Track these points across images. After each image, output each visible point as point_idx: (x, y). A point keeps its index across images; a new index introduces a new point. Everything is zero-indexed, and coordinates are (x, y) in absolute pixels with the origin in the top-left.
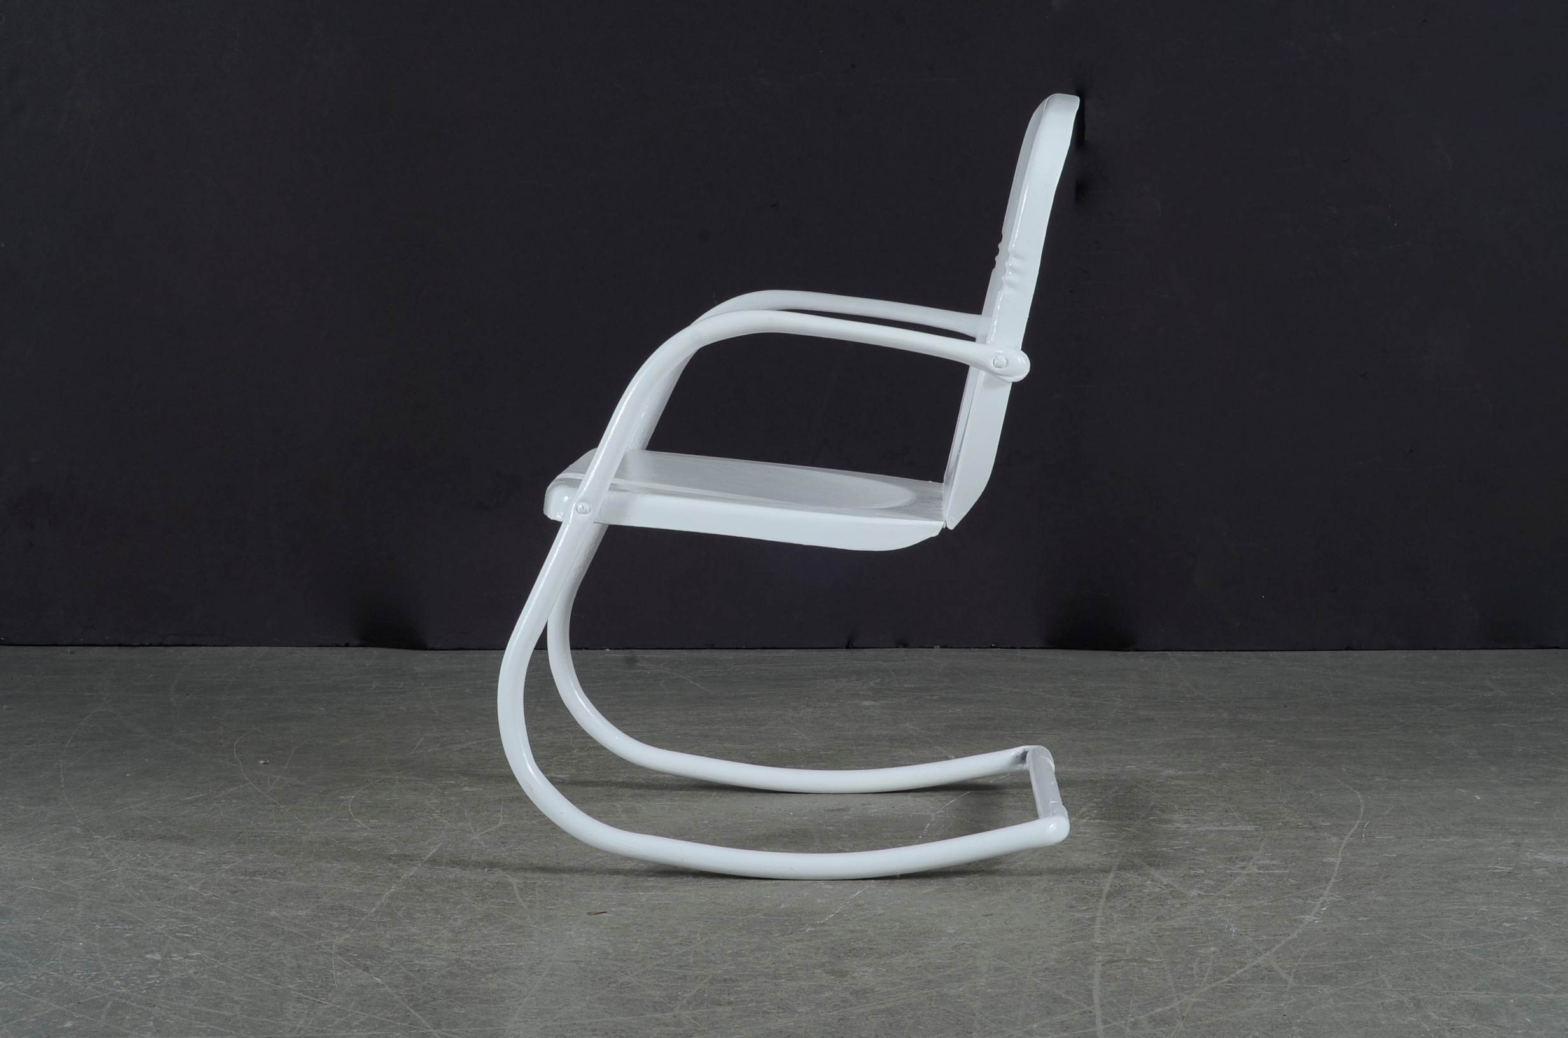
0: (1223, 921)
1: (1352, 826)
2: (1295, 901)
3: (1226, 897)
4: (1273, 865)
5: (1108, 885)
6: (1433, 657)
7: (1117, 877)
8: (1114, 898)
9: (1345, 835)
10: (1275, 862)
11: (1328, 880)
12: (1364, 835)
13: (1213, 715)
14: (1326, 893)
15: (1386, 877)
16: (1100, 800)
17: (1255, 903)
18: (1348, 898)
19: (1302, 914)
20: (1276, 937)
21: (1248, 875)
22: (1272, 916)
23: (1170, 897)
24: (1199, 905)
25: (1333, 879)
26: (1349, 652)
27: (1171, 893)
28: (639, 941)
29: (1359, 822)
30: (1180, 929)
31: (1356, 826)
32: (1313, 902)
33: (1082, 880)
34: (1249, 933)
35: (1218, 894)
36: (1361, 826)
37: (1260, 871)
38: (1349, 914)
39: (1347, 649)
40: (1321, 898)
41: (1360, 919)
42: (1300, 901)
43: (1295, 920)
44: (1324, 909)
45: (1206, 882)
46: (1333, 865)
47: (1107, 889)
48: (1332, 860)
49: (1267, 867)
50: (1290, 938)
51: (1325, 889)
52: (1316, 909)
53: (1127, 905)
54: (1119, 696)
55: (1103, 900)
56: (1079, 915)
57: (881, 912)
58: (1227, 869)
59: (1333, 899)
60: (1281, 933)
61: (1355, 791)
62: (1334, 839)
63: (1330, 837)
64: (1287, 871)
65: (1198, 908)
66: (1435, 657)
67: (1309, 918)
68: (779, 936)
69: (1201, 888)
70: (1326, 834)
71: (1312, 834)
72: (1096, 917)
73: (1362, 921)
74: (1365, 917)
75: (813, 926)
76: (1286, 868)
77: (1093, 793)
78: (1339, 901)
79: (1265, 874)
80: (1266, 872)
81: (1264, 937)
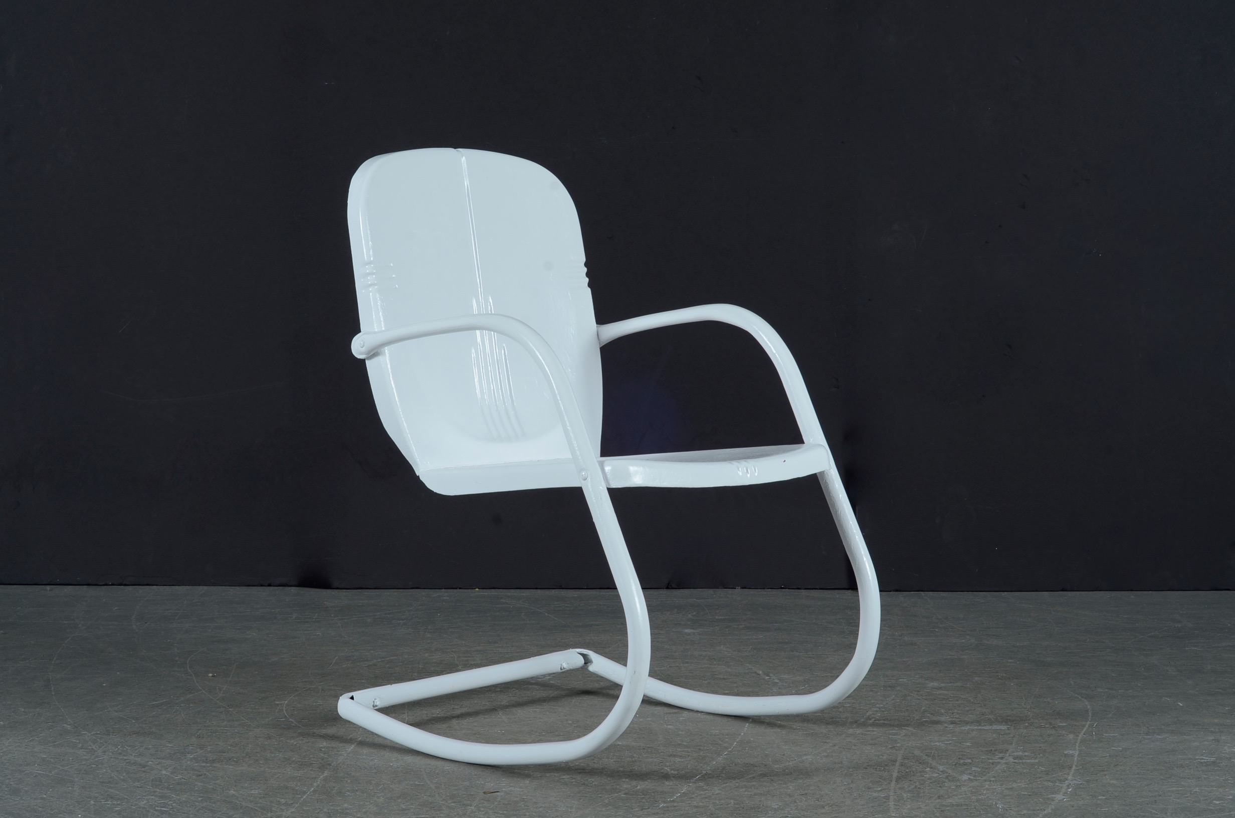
0: (991, 799)
1: (1084, 726)
2: (1046, 783)
3: (991, 781)
4: (1025, 756)
5: (896, 771)
6: (1132, 596)
7: (902, 765)
8: (902, 781)
9: (1079, 733)
10: (1026, 754)
11: (1070, 768)
12: (1094, 733)
13: (964, 641)
14: (1070, 777)
15: (1116, 766)
16: (882, 706)
17: (1015, 785)
18: (1088, 781)
19: (1053, 794)
20: (1035, 812)
21: (1006, 763)
22: (1030, 795)
23: (947, 781)
24: (970, 787)
25: (1074, 766)
26: (1064, 593)
27: (947, 777)
28: (527, 814)
29: (1089, 723)
30: (958, 805)
31: (1087, 726)
32: (1061, 785)
33: (875, 767)
34: (1013, 808)
35: (984, 778)
36: (1091, 726)
37: (1015, 761)
38: (1090, 794)
39: (1063, 590)
40: (1066, 782)
41: (1099, 798)
42: (1050, 784)
43: (1048, 799)
44: (1070, 790)
45: (974, 769)
46: (1072, 756)
47: (895, 774)
48: (1071, 752)
49: (1021, 758)
50: (1046, 812)
51: (1068, 774)
52: (1063, 790)
53: (913, 787)
54: (887, 626)
55: (893, 783)
56: (875, 795)
57: (717, 792)
58: (989, 759)
59: (1076, 782)
60: (1038, 808)
61: (1083, 699)
62: (1071, 736)
63: (1067, 735)
64: (1037, 761)
65: (970, 789)
66: (1132, 597)
67: (1059, 797)
68: (639, 811)
69: (970, 774)
70: (1064, 732)
71: (1053, 732)
72: (889, 796)
73: (1101, 799)
74: (1103, 796)
75: (664, 802)
76: (1036, 758)
77: (876, 700)
78: (1081, 784)
79: (1019, 763)
80: (1020, 761)
81: (1025, 812)
